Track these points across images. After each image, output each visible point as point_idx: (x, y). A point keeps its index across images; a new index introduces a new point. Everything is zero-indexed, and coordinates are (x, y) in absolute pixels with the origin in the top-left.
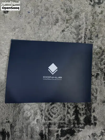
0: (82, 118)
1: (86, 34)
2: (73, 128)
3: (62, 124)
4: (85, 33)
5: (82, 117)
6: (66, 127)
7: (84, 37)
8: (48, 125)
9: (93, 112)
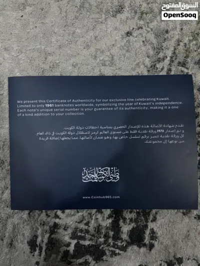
0: (126, 229)
1: (177, 51)
2: (103, 244)
3: (81, 231)
4: (175, 49)
5: (127, 226)
6: (89, 240)
7: (171, 57)
8: (50, 227)
9: (152, 221)
